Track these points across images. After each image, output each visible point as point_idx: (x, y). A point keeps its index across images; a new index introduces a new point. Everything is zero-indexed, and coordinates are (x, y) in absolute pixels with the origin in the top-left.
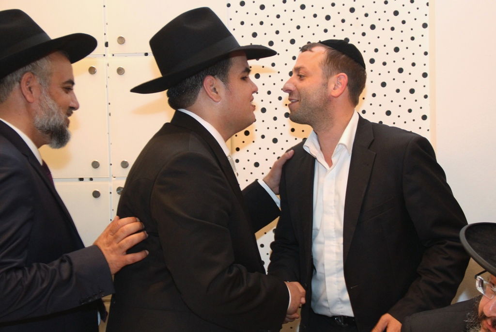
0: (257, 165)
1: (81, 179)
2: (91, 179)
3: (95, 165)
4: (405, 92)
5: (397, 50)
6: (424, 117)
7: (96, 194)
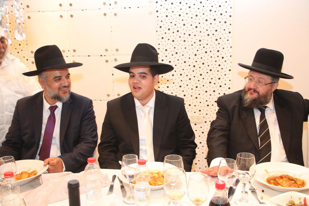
0: (166, 50)
1: (101, 56)
2: (105, 56)
3: (106, 50)
4: (223, 22)
5: (220, 6)
6: (230, 32)
7: (107, 61)
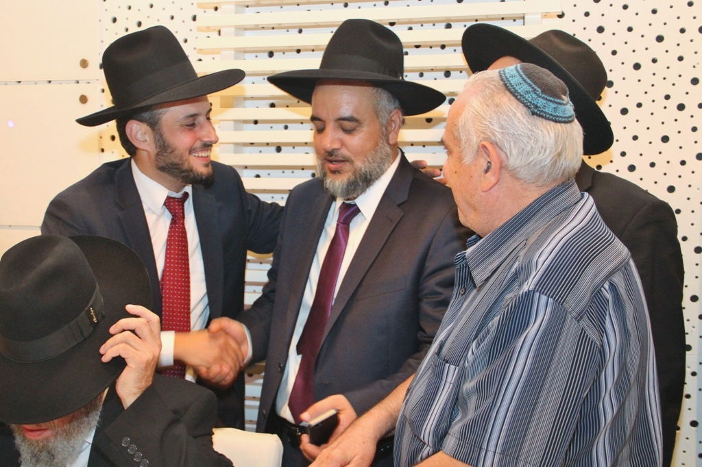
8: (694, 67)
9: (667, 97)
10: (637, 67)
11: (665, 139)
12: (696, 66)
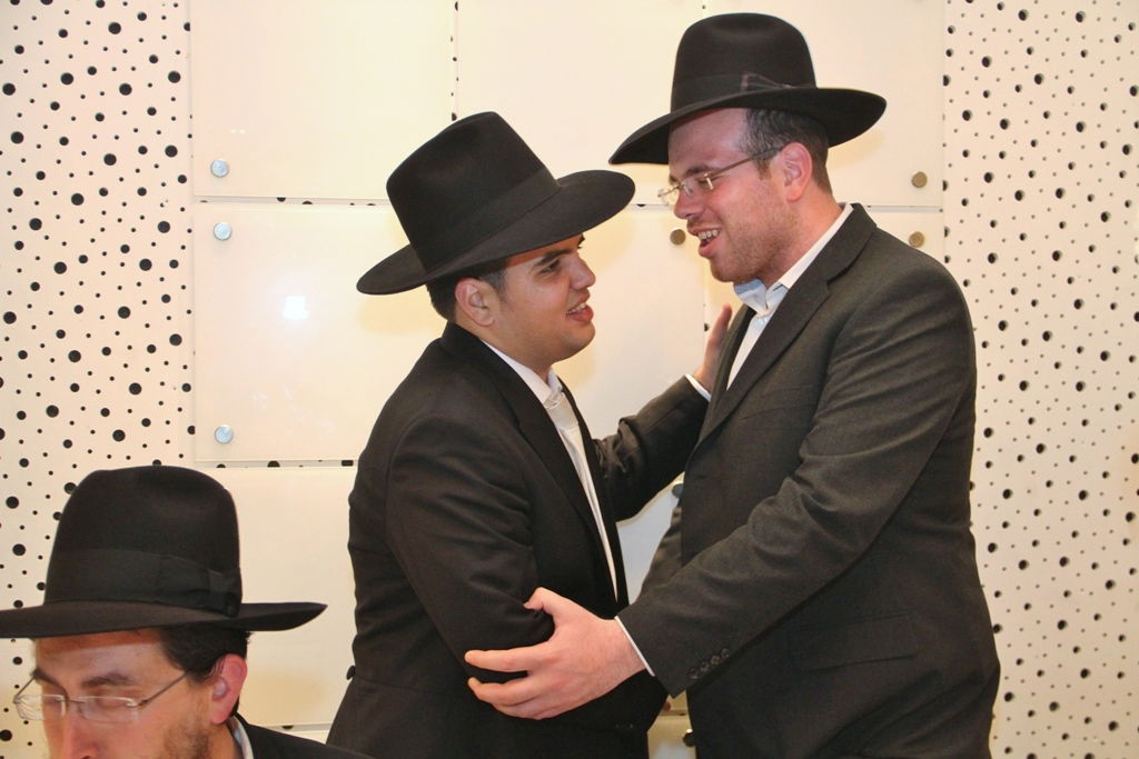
8: (162, 205)
9: (125, 249)
10: (78, 199)
11: (124, 312)
12: (165, 204)
